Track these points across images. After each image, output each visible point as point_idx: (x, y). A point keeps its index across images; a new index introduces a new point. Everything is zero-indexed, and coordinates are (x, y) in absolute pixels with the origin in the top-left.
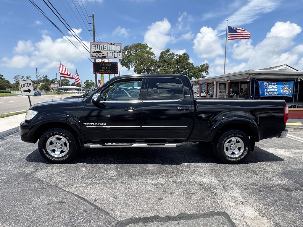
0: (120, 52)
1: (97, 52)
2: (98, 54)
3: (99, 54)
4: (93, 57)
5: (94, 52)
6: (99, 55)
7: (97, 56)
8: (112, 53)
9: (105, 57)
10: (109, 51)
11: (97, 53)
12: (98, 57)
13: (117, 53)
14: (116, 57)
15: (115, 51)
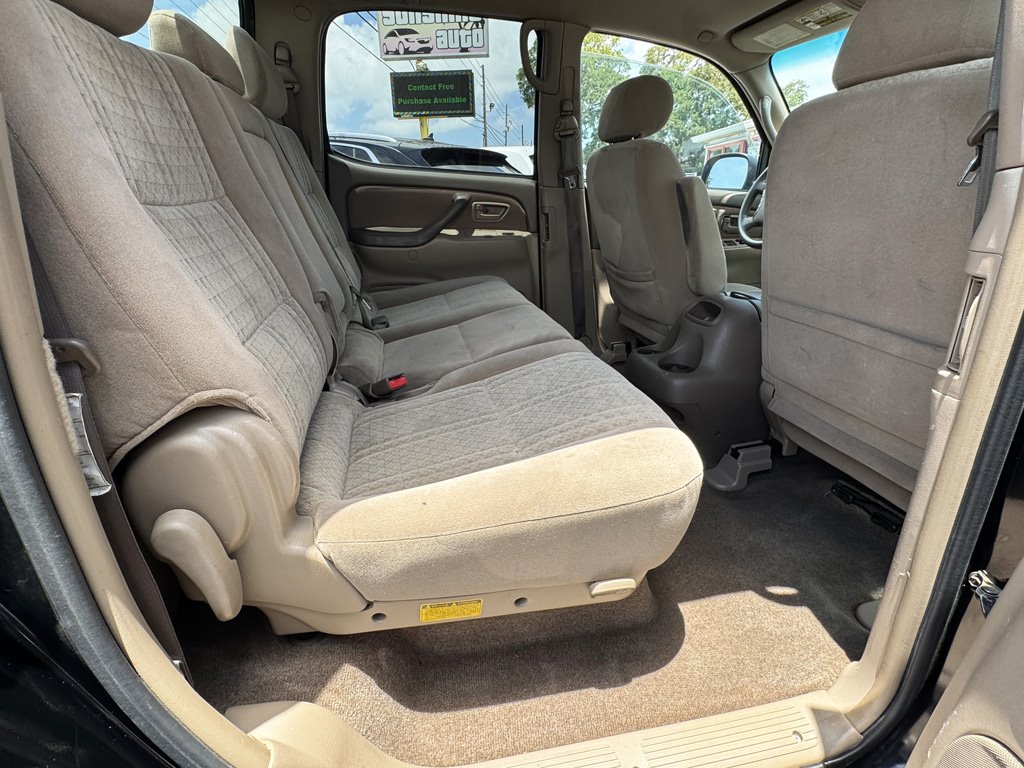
0: (480, 26)
1: (402, 32)
2: (404, 42)
3: (407, 40)
4: (387, 53)
5: (392, 34)
6: (407, 45)
7: (402, 51)
8: (450, 32)
9: (428, 50)
10: (441, 26)
11: (402, 38)
12: (407, 51)
13: (469, 33)
14: (464, 50)
15: (463, 24)
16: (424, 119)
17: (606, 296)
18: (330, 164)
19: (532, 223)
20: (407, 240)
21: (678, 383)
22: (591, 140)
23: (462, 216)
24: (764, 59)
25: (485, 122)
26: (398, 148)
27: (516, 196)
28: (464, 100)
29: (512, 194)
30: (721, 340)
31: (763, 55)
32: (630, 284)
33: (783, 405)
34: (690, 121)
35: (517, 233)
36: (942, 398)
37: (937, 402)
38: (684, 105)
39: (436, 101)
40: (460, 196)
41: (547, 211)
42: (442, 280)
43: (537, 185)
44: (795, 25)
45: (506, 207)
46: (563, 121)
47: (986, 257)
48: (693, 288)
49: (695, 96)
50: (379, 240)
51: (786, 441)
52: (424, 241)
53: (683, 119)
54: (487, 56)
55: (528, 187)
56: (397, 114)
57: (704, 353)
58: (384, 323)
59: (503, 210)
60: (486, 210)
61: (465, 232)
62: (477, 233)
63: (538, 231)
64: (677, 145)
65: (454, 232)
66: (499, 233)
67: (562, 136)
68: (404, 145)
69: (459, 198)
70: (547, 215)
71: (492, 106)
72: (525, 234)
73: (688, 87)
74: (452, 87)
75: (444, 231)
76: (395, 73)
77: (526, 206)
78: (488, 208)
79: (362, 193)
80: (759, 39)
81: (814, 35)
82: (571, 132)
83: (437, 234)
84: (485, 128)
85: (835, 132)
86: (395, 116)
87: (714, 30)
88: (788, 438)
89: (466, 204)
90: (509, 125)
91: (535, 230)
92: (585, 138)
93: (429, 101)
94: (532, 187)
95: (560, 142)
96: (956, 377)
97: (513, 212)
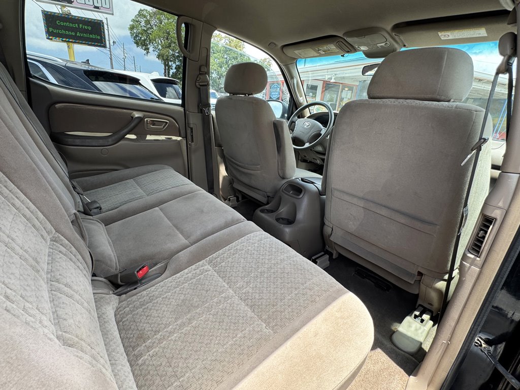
9: (71, 3)
14: (98, 8)
16: (70, 44)
17: (223, 172)
18: (32, 86)
19: (183, 132)
20: (101, 142)
21: (287, 230)
22: (175, 71)
23: (139, 127)
24: (294, 60)
25: (110, 51)
26: (65, 66)
27: (173, 116)
28: (99, 37)
29: (169, 115)
30: (304, 206)
31: (294, 59)
32: (246, 171)
33: (337, 237)
34: (223, 68)
35: (174, 138)
36: (470, 267)
37: (466, 269)
38: (221, 60)
39: (78, 34)
40: (137, 115)
41: (192, 126)
42: (127, 167)
43: (185, 110)
44: (315, 50)
45: (167, 123)
46: (201, 77)
47: (496, 209)
48: (281, 175)
49: (226, 57)
50: (78, 141)
51: (335, 252)
52: (112, 143)
53: (220, 67)
54: (113, 14)
55: (179, 112)
56: (51, 37)
57: (297, 212)
58: (98, 208)
59: (164, 124)
60: (153, 123)
61: (141, 136)
62: (149, 137)
63: (186, 137)
64: (218, 79)
65: (133, 137)
66: (163, 137)
67: (201, 85)
68: (69, 65)
69: (136, 116)
70: (192, 129)
71: (114, 42)
72: (179, 139)
73: (222, 52)
74: (90, 28)
75: (128, 136)
76: (45, 11)
77: (179, 123)
78: (155, 122)
79: (61, 109)
80: (296, 52)
81: (321, 55)
82: (206, 84)
83: (123, 138)
84: (111, 55)
85: (376, 120)
86: (48, 38)
87: (276, 43)
88: (336, 250)
89: (141, 119)
90: (126, 55)
91: (185, 136)
92: (172, 69)
93: (73, 34)
94: (181, 111)
95: (199, 89)
96: (478, 259)
97: (171, 125)
